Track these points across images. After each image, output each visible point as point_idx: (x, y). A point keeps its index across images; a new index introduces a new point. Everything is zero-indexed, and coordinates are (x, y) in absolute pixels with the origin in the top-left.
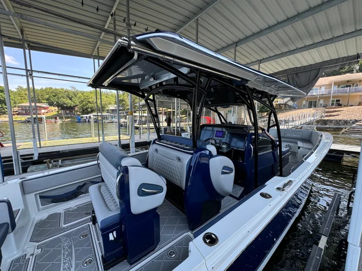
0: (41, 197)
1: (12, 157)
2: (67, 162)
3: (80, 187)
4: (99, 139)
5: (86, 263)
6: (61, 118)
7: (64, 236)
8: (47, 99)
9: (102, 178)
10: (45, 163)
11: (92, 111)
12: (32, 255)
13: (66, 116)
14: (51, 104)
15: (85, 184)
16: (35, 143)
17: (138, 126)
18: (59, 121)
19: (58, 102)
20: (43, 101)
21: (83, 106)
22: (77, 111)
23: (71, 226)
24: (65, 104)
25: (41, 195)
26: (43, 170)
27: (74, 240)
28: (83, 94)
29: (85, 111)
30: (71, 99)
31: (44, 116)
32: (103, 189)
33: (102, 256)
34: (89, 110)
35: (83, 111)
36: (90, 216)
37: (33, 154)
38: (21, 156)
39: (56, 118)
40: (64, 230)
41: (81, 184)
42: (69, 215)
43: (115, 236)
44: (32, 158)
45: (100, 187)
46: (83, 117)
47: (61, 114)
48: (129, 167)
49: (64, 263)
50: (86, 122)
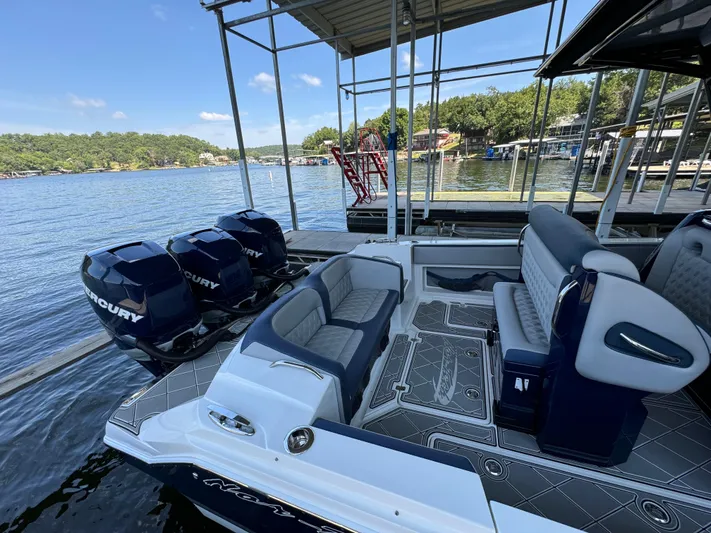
0: (428, 273)
1: (404, 210)
2: (463, 230)
3: (477, 277)
4: (522, 195)
5: (470, 392)
6: (462, 153)
7: (448, 338)
8: (449, 121)
9: (521, 275)
10: (436, 224)
11: (518, 135)
12: (414, 340)
13: (470, 148)
14: (453, 129)
15: (486, 275)
16: (428, 193)
17: (635, 168)
18: (459, 158)
19: (462, 124)
20: (443, 125)
21: (503, 126)
22: (490, 138)
23: (457, 329)
24: (473, 125)
25: (430, 270)
26: (432, 235)
27: (460, 352)
28: (506, 100)
29: (505, 137)
30: (483, 115)
31: (442, 151)
32: (519, 295)
33: (495, 401)
34: (513, 133)
35: (501, 135)
36: (486, 330)
37: (423, 210)
38: (414, 210)
39: (455, 154)
40: (449, 330)
41: (481, 273)
42: (458, 312)
43: (526, 387)
44: (421, 216)
45: (513, 291)
46: (497, 149)
47: (464, 145)
48: (599, 275)
49: (444, 374)
50: (501, 159)
